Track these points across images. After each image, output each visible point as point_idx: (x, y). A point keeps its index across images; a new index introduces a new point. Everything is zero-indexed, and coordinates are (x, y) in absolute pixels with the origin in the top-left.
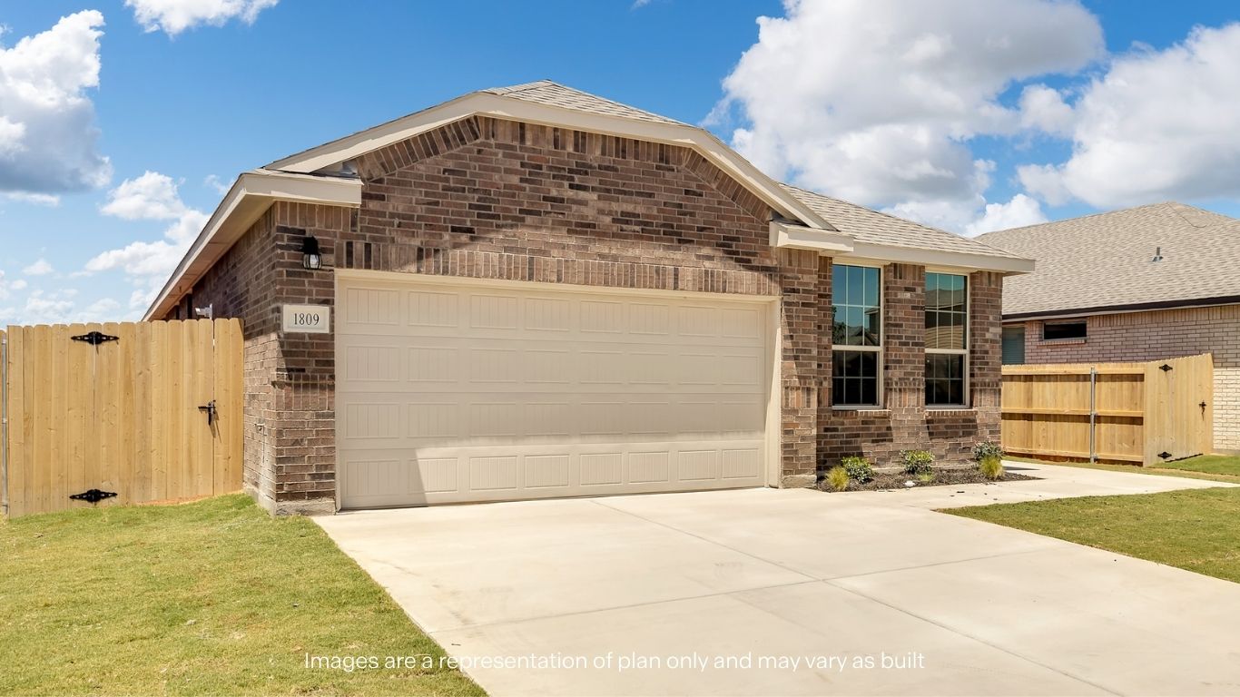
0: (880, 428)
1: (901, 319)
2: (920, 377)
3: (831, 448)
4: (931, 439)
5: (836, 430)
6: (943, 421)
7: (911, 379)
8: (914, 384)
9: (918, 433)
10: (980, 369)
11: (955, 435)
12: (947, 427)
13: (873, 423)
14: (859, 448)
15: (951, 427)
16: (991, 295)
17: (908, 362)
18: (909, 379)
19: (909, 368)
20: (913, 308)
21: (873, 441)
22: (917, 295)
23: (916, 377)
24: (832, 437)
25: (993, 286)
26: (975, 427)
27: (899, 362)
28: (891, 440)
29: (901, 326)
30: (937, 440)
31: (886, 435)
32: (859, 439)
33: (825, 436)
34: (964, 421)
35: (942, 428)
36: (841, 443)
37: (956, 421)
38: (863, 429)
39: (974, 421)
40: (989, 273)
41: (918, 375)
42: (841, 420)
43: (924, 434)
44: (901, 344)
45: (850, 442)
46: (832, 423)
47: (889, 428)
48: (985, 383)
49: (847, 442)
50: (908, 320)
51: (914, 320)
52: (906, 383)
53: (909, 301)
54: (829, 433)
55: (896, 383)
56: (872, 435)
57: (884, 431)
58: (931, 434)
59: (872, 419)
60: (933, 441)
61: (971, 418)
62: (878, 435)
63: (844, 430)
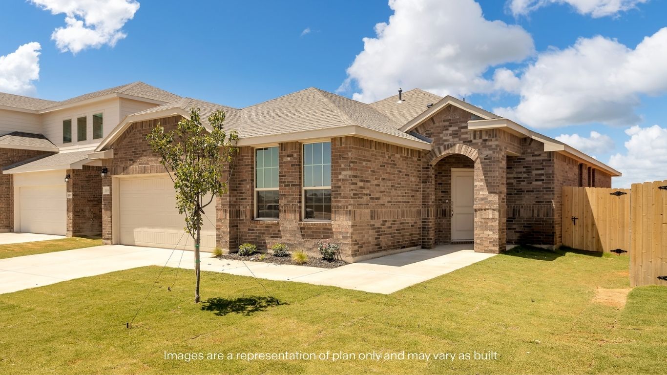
0: (274, 230)
1: (285, 172)
2: (296, 203)
3: (251, 238)
4: (303, 238)
5: (253, 230)
6: (310, 228)
7: (291, 204)
8: (292, 208)
9: (295, 235)
10: (335, 198)
11: (318, 237)
12: (313, 232)
13: (271, 227)
14: (264, 240)
15: (316, 232)
16: (343, 151)
17: (290, 195)
18: (290, 204)
19: (290, 198)
20: (292, 165)
21: (272, 237)
22: (294, 158)
23: (294, 203)
24: (252, 233)
25: (343, 146)
26: (332, 233)
27: (284, 195)
28: (281, 238)
29: (285, 176)
30: (306, 239)
31: (278, 234)
32: (264, 235)
33: (249, 233)
34: (325, 229)
35: (310, 232)
36: (256, 236)
37: (319, 229)
38: (266, 230)
39: (331, 229)
40: (341, 138)
41: (295, 202)
42: (256, 225)
43: (299, 235)
44: (286, 186)
45: (260, 237)
46: (252, 227)
47: (279, 231)
48: (338, 207)
49: (258, 236)
50: (289, 172)
51: (293, 172)
52: (287, 207)
53: (289, 162)
54: (250, 231)
55: (282, 207)
56: (270, 234)
57: (277, 232)
58: (303, 235)
59: (271, 225)
60: (305, 239)
61: (329, 227)
62: (274, 234)
63: (257, 230)
